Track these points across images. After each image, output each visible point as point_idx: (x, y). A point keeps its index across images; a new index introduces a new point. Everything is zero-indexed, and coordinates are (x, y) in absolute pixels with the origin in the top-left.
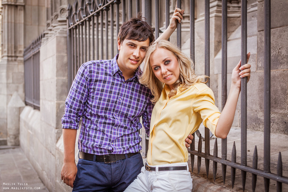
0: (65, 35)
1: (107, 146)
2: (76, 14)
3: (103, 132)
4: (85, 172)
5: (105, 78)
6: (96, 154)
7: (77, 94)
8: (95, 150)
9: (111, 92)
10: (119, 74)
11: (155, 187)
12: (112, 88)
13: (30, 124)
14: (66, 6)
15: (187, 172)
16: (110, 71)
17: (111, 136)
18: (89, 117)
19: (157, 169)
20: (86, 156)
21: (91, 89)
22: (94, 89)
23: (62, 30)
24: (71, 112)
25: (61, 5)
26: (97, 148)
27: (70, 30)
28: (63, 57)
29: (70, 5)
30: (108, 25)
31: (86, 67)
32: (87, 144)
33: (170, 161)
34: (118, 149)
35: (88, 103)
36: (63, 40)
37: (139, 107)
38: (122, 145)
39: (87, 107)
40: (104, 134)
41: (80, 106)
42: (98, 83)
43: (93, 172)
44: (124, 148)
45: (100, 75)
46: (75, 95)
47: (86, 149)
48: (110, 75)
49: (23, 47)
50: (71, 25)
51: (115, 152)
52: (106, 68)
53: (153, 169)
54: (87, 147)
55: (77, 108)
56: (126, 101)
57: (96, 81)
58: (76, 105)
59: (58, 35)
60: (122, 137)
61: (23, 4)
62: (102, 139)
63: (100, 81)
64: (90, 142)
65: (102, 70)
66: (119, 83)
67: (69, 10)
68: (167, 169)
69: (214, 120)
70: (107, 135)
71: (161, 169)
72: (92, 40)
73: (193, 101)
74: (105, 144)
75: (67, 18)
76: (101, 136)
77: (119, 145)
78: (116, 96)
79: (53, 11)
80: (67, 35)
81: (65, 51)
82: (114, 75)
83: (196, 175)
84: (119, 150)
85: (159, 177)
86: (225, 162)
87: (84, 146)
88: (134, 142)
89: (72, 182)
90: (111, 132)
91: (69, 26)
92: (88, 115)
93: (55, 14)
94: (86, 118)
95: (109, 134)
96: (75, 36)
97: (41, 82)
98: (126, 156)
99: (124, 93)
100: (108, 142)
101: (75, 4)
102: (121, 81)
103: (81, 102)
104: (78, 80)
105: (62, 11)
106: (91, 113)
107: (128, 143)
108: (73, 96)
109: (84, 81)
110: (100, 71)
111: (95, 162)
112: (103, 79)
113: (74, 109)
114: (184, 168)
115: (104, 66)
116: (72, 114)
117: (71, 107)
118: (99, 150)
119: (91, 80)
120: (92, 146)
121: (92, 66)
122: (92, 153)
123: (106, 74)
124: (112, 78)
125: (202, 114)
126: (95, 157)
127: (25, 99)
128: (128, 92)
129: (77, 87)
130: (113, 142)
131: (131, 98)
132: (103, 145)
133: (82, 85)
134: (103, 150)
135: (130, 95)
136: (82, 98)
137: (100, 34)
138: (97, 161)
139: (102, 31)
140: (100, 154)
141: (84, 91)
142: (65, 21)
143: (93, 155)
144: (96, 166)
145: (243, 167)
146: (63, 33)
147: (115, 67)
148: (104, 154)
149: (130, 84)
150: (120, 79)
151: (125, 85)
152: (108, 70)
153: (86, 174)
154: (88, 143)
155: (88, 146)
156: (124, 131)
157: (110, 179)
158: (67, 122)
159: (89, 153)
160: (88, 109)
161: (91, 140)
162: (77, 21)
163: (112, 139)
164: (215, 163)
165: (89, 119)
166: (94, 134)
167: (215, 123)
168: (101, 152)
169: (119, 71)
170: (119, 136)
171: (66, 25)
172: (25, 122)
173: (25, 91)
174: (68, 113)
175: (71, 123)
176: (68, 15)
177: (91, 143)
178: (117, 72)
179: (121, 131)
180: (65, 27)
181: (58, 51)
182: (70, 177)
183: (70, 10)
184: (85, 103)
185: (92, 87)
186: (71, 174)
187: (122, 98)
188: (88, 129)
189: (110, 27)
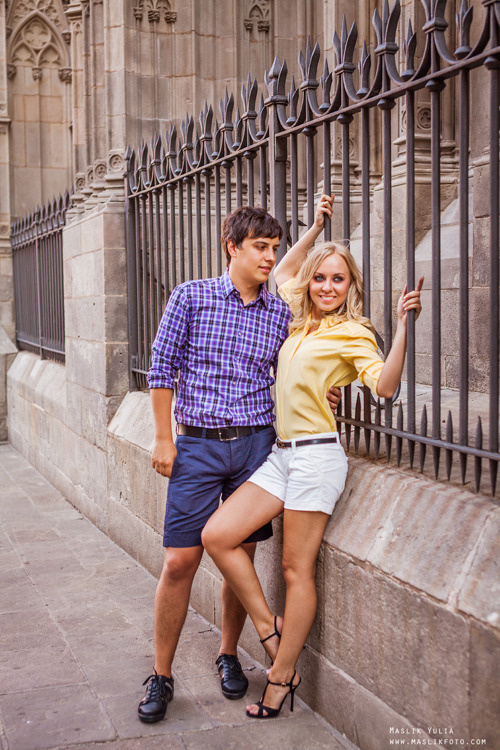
0: (121, 210)
1: (223, 413)
2: (144, 169)
3: (216, 391)
4: (188, 454)
5: (214, 304)
6: (206, 426)
7: (170, 333)
8: (205, 420)
9: (224, 324)
10: (235, 296)
11: (292, 470)
12: (225, 317)
13: (38, 390)
14: (120, 150)
15: (337, 446)
16: (220, 293)
17: (228, 397)
18: (193, 369)
19: (293, 444)
20: (190, 431)
21: (193, 322)
22: (198, 321)
23: (115, 199)
24: (162, 361)
25: (111, 147)
26: (208, 417)
27: (132, 200)
28: (118, 253)
29: (130, 149)
30: (209, 185)
31: (182, 291)
32: (191, 412)
33: (311, 430)
34: (240, 418)
35: (189, 346)
36: (117, 220)
37: (269, 345)
38: (246, 410)
39: (188, 352)
40: (217, 394)
41: (175, 351)
42: (203, 312)
43: (202, 454)
44: (248, 416)
45: (205, 300)
46: (168, 335)
47: (189, 419)
48: (221, 299)
49: (9, 217)
50: (135, 191)
51: (236, 422)
52: (213, 288)
53: (288, 445)
54: (191, 417)
55: (171, 354)
56: (250, 336)
57: (201, 309)
58: (169, 350)
59: (106, 209)
60: (245, 397)
61: (8, 120)
62: (216, 402)
63: (207, 308)
64: (195, 409)
65: (208, 292)
66: (236, 309)
67: (128, 159)
68: (308, 442)
69: (374, 372)
70: (223, 396)
71: (299, 444)
72: (178, 218)
73: (343, 343)
74: (221, 410)
75: (125, 176)
76: (213, 397)
77: (241, 411)
78: (233, 329)
79: (93, 157)
80: (125, 208)
81: (122, 241)
82: (227, 298)
83: (353, 455)
84: (242, 419)
85: (297, 456)
86: (388, 431)
87: (187, 415)
88: (264, 407)
89: (169, 470)
90: (228, 389)
91: (130, 193)
92: (191, 366)
93: (95, 163)
94: (188, 370)
95: (226, 394)
96: (141, 210)
97: (66, 302)
98: (253, 430)
99: (244, 325)
100: (224, 407)
101: (142, 151)
102: (239, 307)
103: (176, 345)
104: (171, 311)
105: (114, 160)
106: (196, 361)
107: (255, 408)
108: (164, 337)
109: (179, 312)
110: (205, 294)
111: (205, 440)
112: (211, 305)
113: (167, 356)
114: (333, 440)
115: (210, 286)
116: (164, 365)
117: (162, 354)
118: (211, 421)
119: (191, 309)
120: (201, 414)
121: (192, 288)
122: (200, 425)
123: (215, 297)
124: (224, 302)
125: (358, 364)
126: (204, 431)
127: (17, 336)
128: (251, 323)
129: (170, 322)
130: (232, 405)
131: (256, 331)
132: (217, 412)
133: (177, 318)
134: (217, 421)
135: (254, 327)
136: (177, 338)
137: (194, 206)
138: (207, 437)
139: (199, 199)
140: (212, 427)
141: (180, 327)
142: (122, 181)
143: (201, 428)
144: (207, 446)
145: (410, 435)
146: (118, 206)
147: (228, 285)
148: (219, 426)
149: (253, 311)
150: (236, 304)
151: (246, 312)
152: (216, 291)
153: (190, 457)
154: (192, 410)
155: (193, 414)
156: (248, 387)
157: (228, 464)
158: (157, 378)
159: (194, 424)
160: (190, 356)
161: (198, 404)
162: (148, 186)
163: (230, 401)
164: (378, 434)
165: (192, 372)
166: (201, 396)
167: (377, 376)
168: (215, 424)
169: (235, 290)
170: (240, 396)
171: (123, 188)
172: (23, 387)
173: (16, 319)
174: (158, 364)
175: (163, 378)
176: (126, 170)
177: (197, 411)
178: (231, 293)
179: (243, 387)
180: (120, 192)
181: (108, 242)
182: (167, 462)
183: (131, 160)
184: (183, 347)
185: (196, 318)
186: (169, 458)
187: (243, 332)
188: (190, 389)
189: (213, 189)
